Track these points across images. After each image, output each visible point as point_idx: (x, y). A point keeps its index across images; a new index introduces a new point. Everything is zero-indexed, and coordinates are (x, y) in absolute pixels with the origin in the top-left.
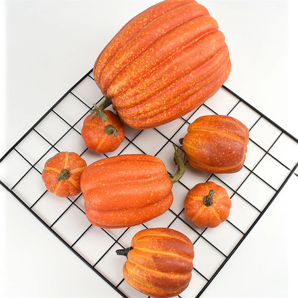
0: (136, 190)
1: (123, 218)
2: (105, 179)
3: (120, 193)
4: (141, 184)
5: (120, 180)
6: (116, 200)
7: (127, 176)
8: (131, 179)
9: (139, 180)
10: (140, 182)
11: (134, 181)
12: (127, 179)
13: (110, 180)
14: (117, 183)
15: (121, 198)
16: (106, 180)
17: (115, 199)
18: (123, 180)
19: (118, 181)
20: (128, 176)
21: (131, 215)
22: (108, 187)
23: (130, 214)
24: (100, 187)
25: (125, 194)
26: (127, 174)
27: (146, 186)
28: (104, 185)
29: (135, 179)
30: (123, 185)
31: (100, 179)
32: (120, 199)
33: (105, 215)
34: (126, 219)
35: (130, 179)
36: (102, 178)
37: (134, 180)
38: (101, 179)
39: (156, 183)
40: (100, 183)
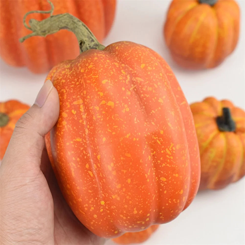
0: (104, 139)
1: (168, 156)
2: (90, 202)
3: (114, 173)
4: (92, 127)
5: (90, 172)
6: (129, 181)
7: (78, 159)
8: (85, 149)
9: (84, 132)
10: (88, 129)
11: (88, 142)
12: (85, 157)
13: (90, 191)
14: (96, 176)
15: (122, 171)
16: (92, 200)
17: (127, 183)
18: (87, 166)
19: (92, 175)
20: (79, 157)
21: (159, 140)
22: (105, 195)
23: (159, 143)
24: (108, 210)
25: (114, 164)
26: (74, 159)
27: (94, 118)
28: (103, 203)
29: (82, 141)
30: (97, 166)
31: (91, 210)
32: (125, 171)
33: (165, 192)
34: (170, 149)
35: (84, 152)
36: (89, 208)
37: (85, 143)
38: (93, 208)
39: (87, 95)
40: (100, 210)
